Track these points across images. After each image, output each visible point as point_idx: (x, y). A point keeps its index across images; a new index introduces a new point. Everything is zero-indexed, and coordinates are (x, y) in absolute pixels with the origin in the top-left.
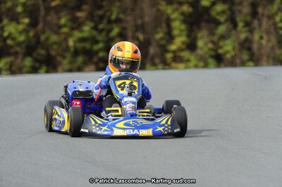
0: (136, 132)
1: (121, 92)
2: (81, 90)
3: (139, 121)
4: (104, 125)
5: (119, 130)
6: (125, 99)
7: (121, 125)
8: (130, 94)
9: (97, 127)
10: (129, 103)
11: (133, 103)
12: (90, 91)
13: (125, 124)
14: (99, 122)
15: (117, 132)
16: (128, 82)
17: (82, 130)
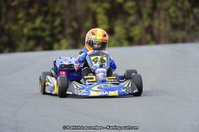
0: (106, 93)
1: (95, 65)
2: (66, 64)
3: (109, 85)
4: (83, 88)
5: (94, 92)
6: (98, 70)
7: (95, 88)
8: (101, 66)
9: (78, 90)
10: (101, 73)
11: (104, 72)
12: (72, 65)
13: (98, 88)
14: (80, 87)
15: (92, 94)
16: (99, 57)
17: (67, 93)
